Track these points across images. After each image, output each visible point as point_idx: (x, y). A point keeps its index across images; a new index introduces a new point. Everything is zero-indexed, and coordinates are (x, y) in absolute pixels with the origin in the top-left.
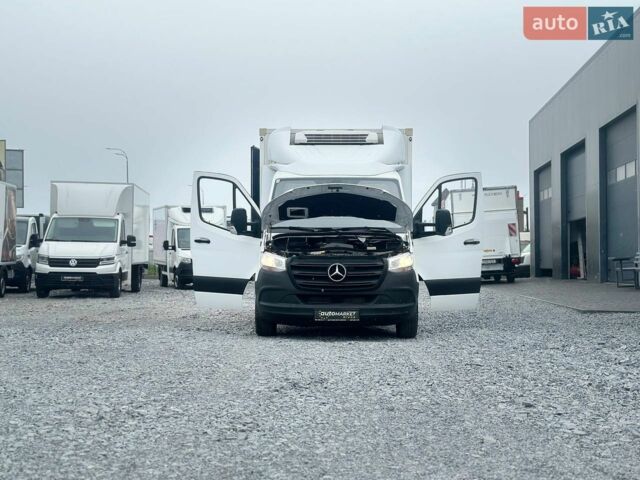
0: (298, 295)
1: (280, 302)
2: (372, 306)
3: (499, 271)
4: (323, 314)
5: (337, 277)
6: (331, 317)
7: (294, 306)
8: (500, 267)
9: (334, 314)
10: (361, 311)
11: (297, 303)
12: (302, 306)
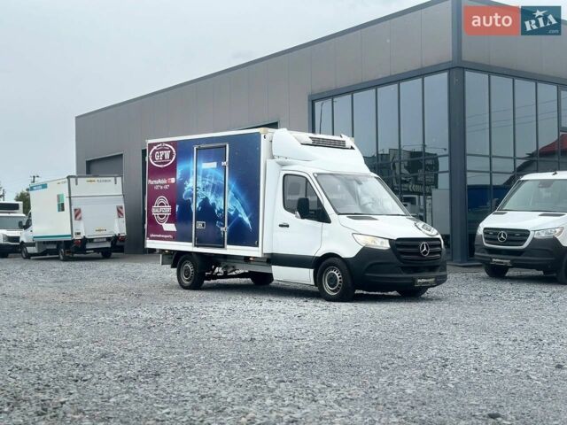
0: (402, 267)
1: (391, 273)
2: (438, 274)
3: (107, 248)
4: (419, 281)
5: (425, 252)
6: (424, 283)
7: (400, 276)
8: (108, 245)
9: (425, 281)
10: (436, 277)
11: (400, 273)
12: (404, 275)
